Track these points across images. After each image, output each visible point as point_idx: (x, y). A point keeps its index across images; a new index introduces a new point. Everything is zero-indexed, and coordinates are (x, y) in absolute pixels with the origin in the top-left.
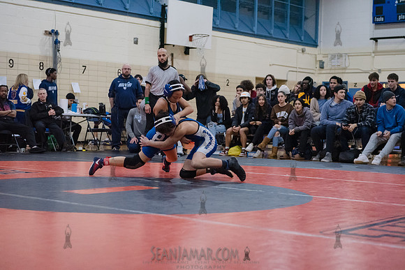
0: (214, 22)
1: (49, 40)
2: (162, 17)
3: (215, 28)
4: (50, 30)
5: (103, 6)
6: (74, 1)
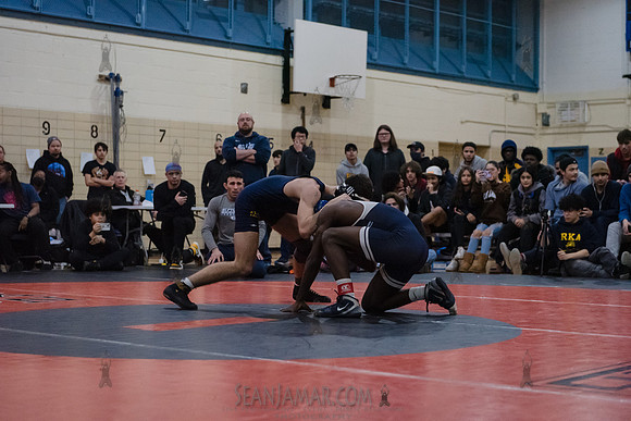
0: (369, 55)
1: (106, 90)
2: (286, 49)
3: (371, 65)
4: (107, 74)
5: (191, 34)
6: (143, 27)
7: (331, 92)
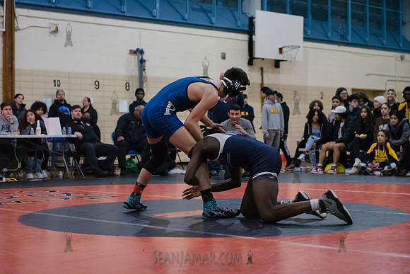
0: (305, 32)
1: (134, 59)
2: (250, 31)
3: (306, 39)
4: (135, 49)
5: (188, 22)
6: (158, 18)
7: (280, 57)
